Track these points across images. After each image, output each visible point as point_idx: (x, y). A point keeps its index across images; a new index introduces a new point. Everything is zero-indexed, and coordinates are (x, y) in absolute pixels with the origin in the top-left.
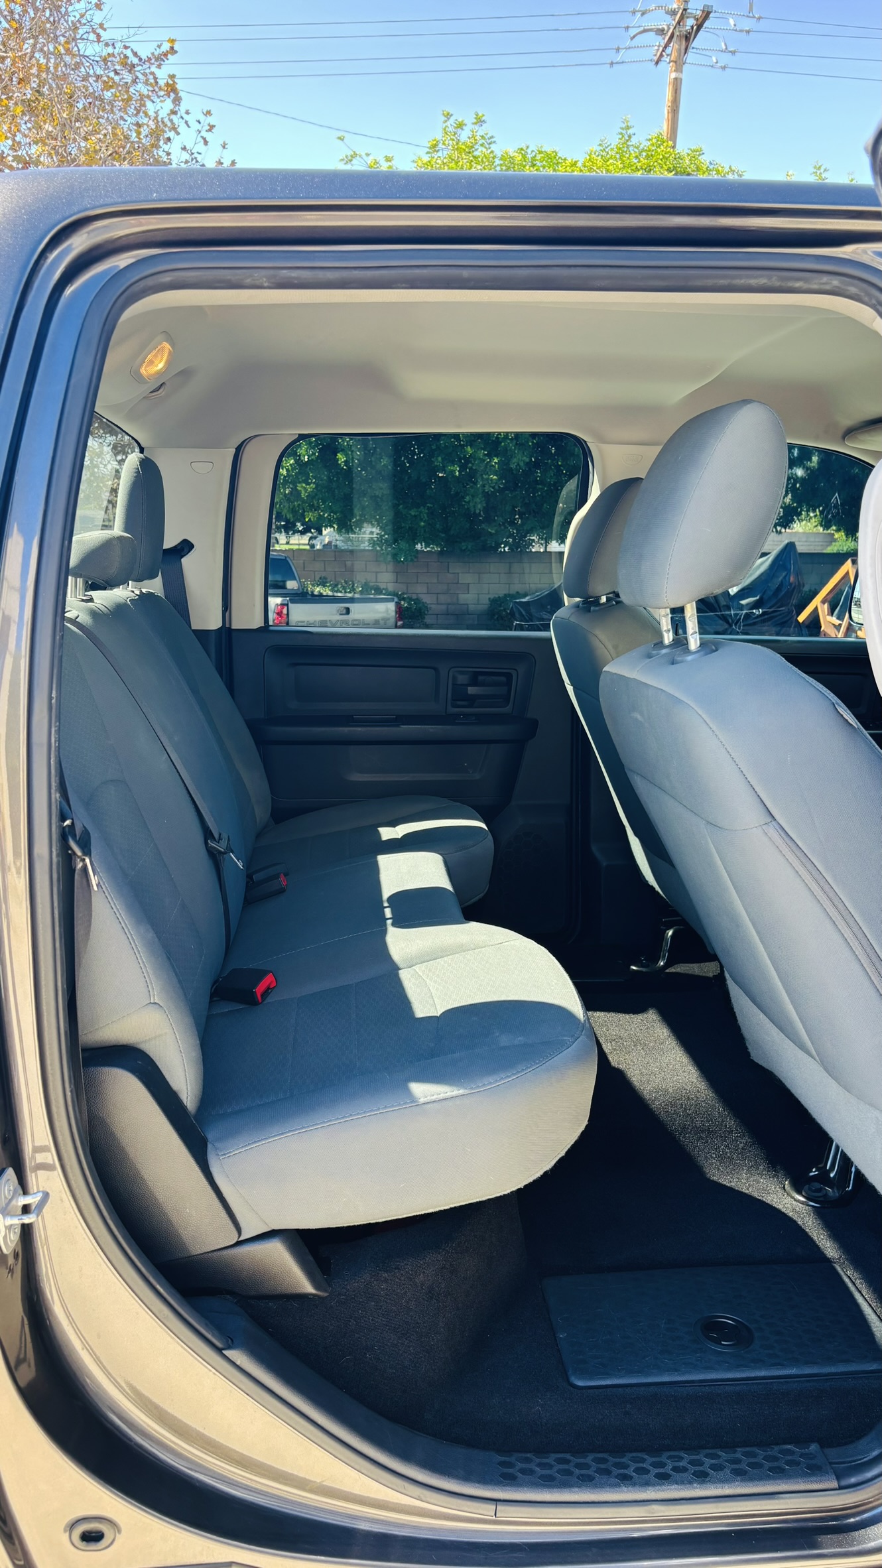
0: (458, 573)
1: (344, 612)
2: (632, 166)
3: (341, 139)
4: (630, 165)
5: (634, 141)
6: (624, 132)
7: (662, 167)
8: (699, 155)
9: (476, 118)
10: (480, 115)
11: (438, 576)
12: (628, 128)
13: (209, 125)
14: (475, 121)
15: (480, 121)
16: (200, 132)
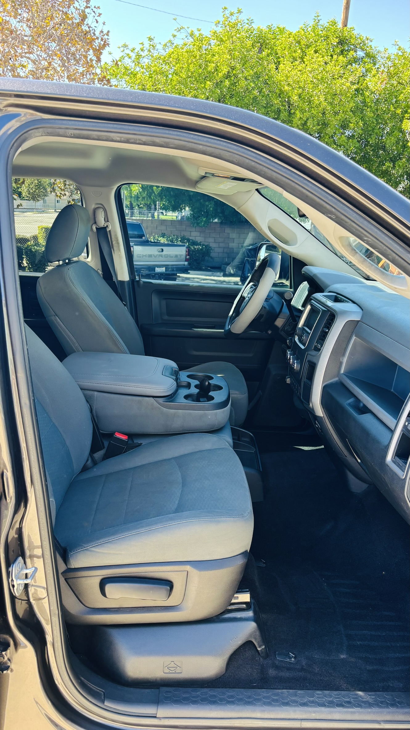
0: (229, 233)
1: (161, 250)
2: (319, 35)
3: (175, 19)
4: (318, 35)
5: (321, 23)
6: (316, 18)
7: (333, 36)
8: (353, 30)
9: (238, 10)
10: (240, 9)
11: (220, 235)
12: (318, 16)
13: (99, 13)
14: (238, 12)
15: (240, 12)
16: (94, 17)
